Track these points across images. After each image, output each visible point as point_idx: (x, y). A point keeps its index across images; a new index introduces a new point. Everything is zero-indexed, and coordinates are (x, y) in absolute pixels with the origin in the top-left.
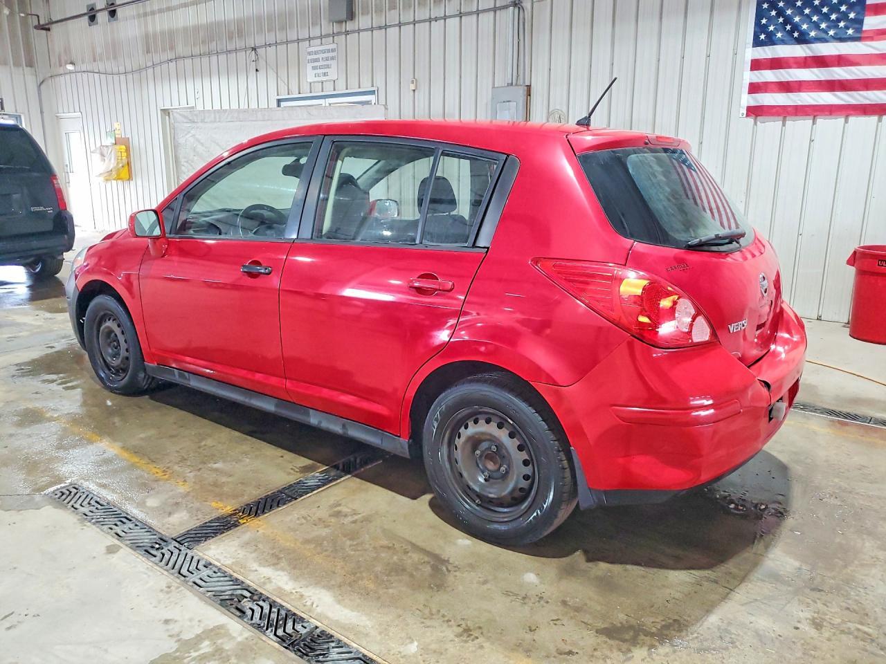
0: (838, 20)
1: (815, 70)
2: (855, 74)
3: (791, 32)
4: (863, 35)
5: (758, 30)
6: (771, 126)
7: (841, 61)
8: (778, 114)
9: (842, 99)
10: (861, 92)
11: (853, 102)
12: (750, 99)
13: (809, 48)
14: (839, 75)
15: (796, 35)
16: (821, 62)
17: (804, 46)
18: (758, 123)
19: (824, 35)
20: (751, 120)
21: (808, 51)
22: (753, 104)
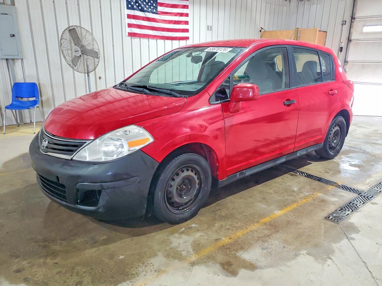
0: (151, 6)
1: (147, 22)
2: (158, 25)
3: (138, 6)
4: (158, 12)
5: (128, 3)
6: (136, 40)
7: (154, 20)
8: (138, 36)
9: (155, 33)
10: (160, 32)
11: (158, 35)
12: (129, 30)
13: (144, 13)
14: (155, 25)
15: (140, 8)
16: (148, 19)
17: (143, 13)
18: (132, 39)
19: (148, 10)
20: (130, 38)
21: (144, 15)
22: (130, 32)
